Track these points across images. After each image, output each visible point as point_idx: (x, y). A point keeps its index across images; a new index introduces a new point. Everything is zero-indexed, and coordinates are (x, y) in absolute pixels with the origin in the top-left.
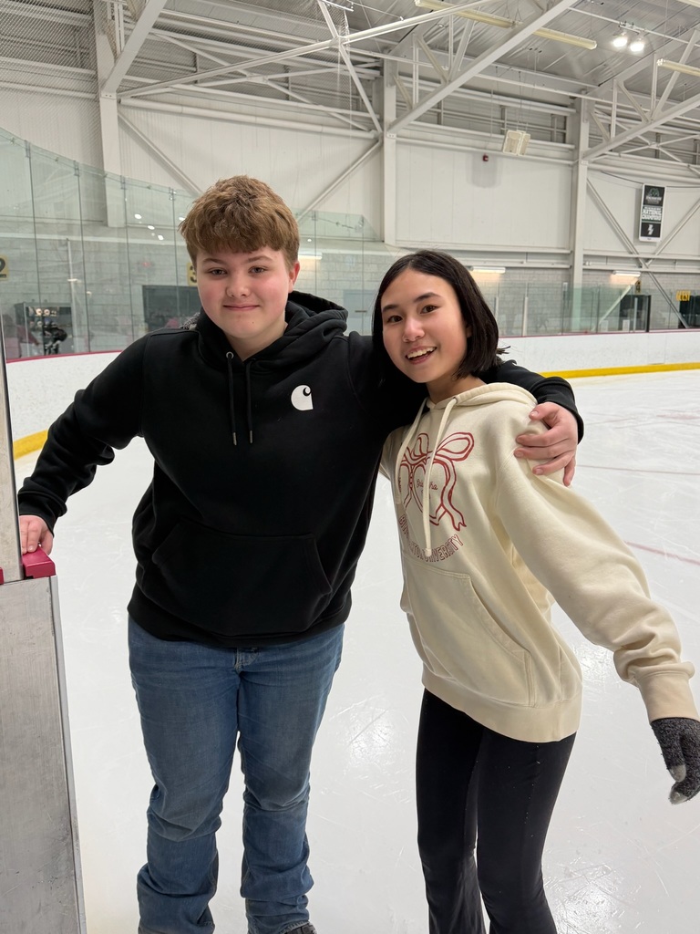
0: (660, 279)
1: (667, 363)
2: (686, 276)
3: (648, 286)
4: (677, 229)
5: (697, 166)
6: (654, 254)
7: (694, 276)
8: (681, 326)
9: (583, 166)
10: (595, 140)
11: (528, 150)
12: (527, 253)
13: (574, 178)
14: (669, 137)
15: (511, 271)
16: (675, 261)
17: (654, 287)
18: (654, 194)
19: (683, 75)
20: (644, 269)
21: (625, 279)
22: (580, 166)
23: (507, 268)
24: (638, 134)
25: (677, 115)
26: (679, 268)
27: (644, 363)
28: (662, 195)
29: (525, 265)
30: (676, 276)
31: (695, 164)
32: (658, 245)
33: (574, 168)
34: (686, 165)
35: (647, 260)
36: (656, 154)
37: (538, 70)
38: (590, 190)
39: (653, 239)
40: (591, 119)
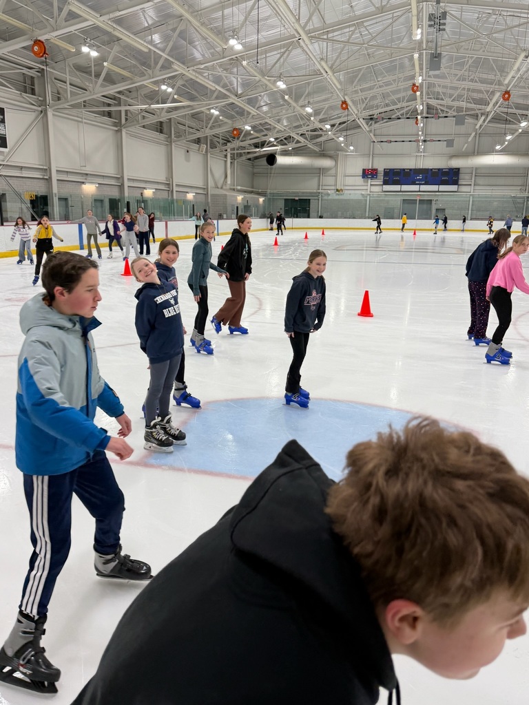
0: (11, 181)
2: (32, 180)
4: (20, 142)
5: (27, 95)
6: (3, 161)
7: (38, 180)
16: (21, 168)
17: (7, 188)
26: (25, 174)
28: (3, 114)
30: (24, 179)
31: (26, 93)
32: (5, 154)
34: (19, 92)
39: (3, 150)
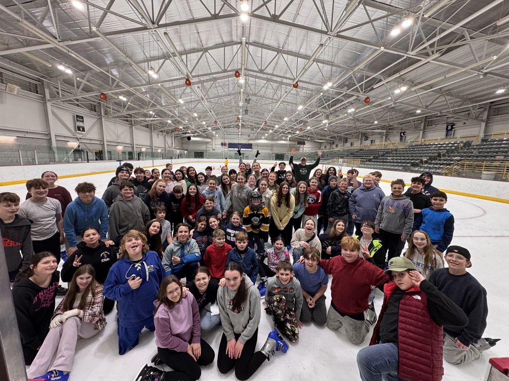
1: (97, 171)
2: (96, 144)
3: (82, 147)
4: (90, 129)
6: (83, 137)
8: (97, 160)
9: (49, 104)
10: (53, 96)
11: (20, 93)
12: (27, 132)
13: (45, 107)
14: (81, 101)
15: (19, 138)
16: (91, 140)
17: (85, 147)
18: (80, 118)
19: (85, 84)
20: (80, 141)
21: (74, 144)
22: (47, 104)
23: (17, 137)
24: (71, 99)
25: (87, 96)
27: (89, 172)
28: (83, 119)
29: (27, 136)
30: (92, 144)
31: (92, 111)
32: (84, 134)
33: (45, 104)
34: (89, 111)
35: (81, 138)
36: (78, 105)
37: (20, 64)
38: (53, 113)
39: (83, 132)
40: (49, 88)
